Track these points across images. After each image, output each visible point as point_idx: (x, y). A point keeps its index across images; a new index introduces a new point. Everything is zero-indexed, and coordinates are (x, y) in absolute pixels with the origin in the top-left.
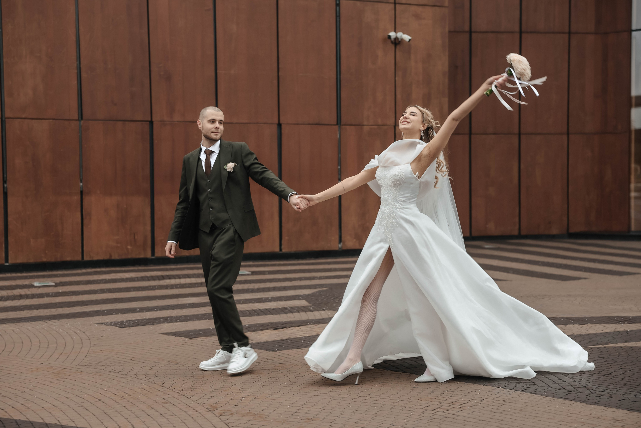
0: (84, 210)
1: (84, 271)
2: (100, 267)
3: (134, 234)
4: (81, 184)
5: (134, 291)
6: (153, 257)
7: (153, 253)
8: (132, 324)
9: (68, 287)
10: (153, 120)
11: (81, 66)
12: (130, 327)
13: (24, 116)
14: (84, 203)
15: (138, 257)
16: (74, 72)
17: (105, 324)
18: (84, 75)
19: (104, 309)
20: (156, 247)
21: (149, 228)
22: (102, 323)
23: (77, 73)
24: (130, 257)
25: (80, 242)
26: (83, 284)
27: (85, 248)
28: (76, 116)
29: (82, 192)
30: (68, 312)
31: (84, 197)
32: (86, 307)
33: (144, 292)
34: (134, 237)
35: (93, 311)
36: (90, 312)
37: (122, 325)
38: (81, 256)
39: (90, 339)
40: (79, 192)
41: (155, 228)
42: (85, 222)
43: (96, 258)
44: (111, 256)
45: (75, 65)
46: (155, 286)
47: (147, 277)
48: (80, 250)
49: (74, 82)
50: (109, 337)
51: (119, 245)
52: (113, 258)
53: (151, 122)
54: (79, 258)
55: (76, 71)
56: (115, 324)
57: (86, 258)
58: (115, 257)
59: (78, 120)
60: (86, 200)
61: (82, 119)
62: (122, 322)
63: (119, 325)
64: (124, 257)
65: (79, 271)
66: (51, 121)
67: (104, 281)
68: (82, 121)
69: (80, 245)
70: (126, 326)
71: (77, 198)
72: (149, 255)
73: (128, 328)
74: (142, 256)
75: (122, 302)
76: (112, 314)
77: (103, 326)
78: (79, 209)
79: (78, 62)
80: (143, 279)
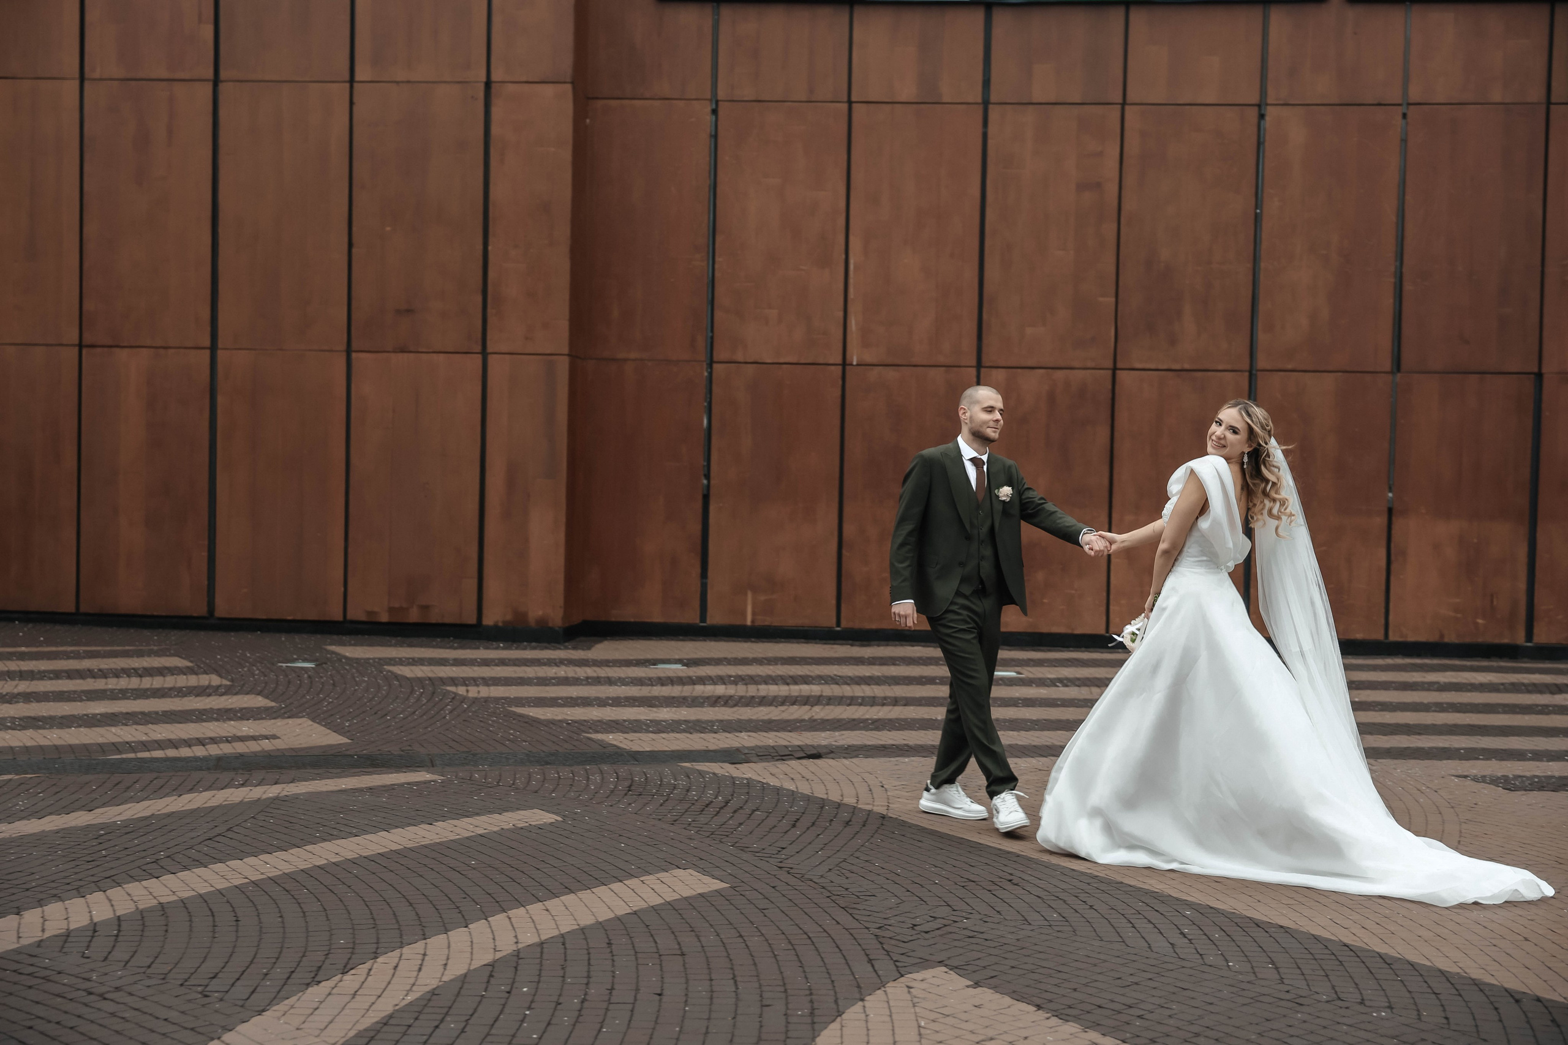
0: (1392, 545)
1: (1390, 661)
2: (1419, 655)
3: (1492, 596)
4: (1390, 495)
5: (1505, 712)
6: (1529, 644)
7: (1529, 636)
8: (1530, 784)
9: (1368, 692)
10: (1544, 370)
11: (1404, 270)
12: (1526, 790)
13: (1290, 367)
14: (1393, 532)
15: (1497, 641)
16: (1390, 281)
17: (1472, 780)
18: (1408, 287)
19: (1456, 745)
20: (1535, 624)
21: (1522, 585)
22: (1466, 777)
23: (1395, 283)
24: (1480, 640)
25: (1383, 605)
26: (1396, 689)
27: (1391, 617)
28: (1387, 365)
29: (1390, 511)
30: (1388, 745)
31: (1394, 519)
32: (1417, 737)
33: (1527, 717)
34: (1492, 602)
35: (1436, 748)
36: (1431, 748)
37: (1508, 784)
38: (1382, 631)
39: (1453, 807)
40: (1386, 509)
41: (1536, 586)
42: (1394, 567)
43: (1412, 638)
44: (1442, 636)
45: (1392, 269)
46: (1547, 706)
47: (1523, 684)
48: (1383, 621)
49: (1388, 302)
50: (1489, 806)
51: (1459, 615)
52: (1446, 640)
53: (1539, 376)
54: (1379, 635)
55: (1393, 280)
56: (1495, 781)
57: (1393, 637)
58: (1451, 638)
59: (1392, 372)
60: (1398, 524)
61: (1399, 369)
62: (1506, 778)
63: (1501, 783)
64: (1468, 640)
65: (1379, 661)
66: (1340, 374)
67: (1436, 686)
68: (1399, 375)
69: (1383, 610)
70: (1515, 789)
71: (1380, 521)
72: (1520, 639)
73: (1524, 792)
74: (1506, 641)
75: (1489, 735)
76: (1478, 759)
77: (1468, 782)
78: (1384, 543)
79: (1398, 264)
80: (1515, 688)
